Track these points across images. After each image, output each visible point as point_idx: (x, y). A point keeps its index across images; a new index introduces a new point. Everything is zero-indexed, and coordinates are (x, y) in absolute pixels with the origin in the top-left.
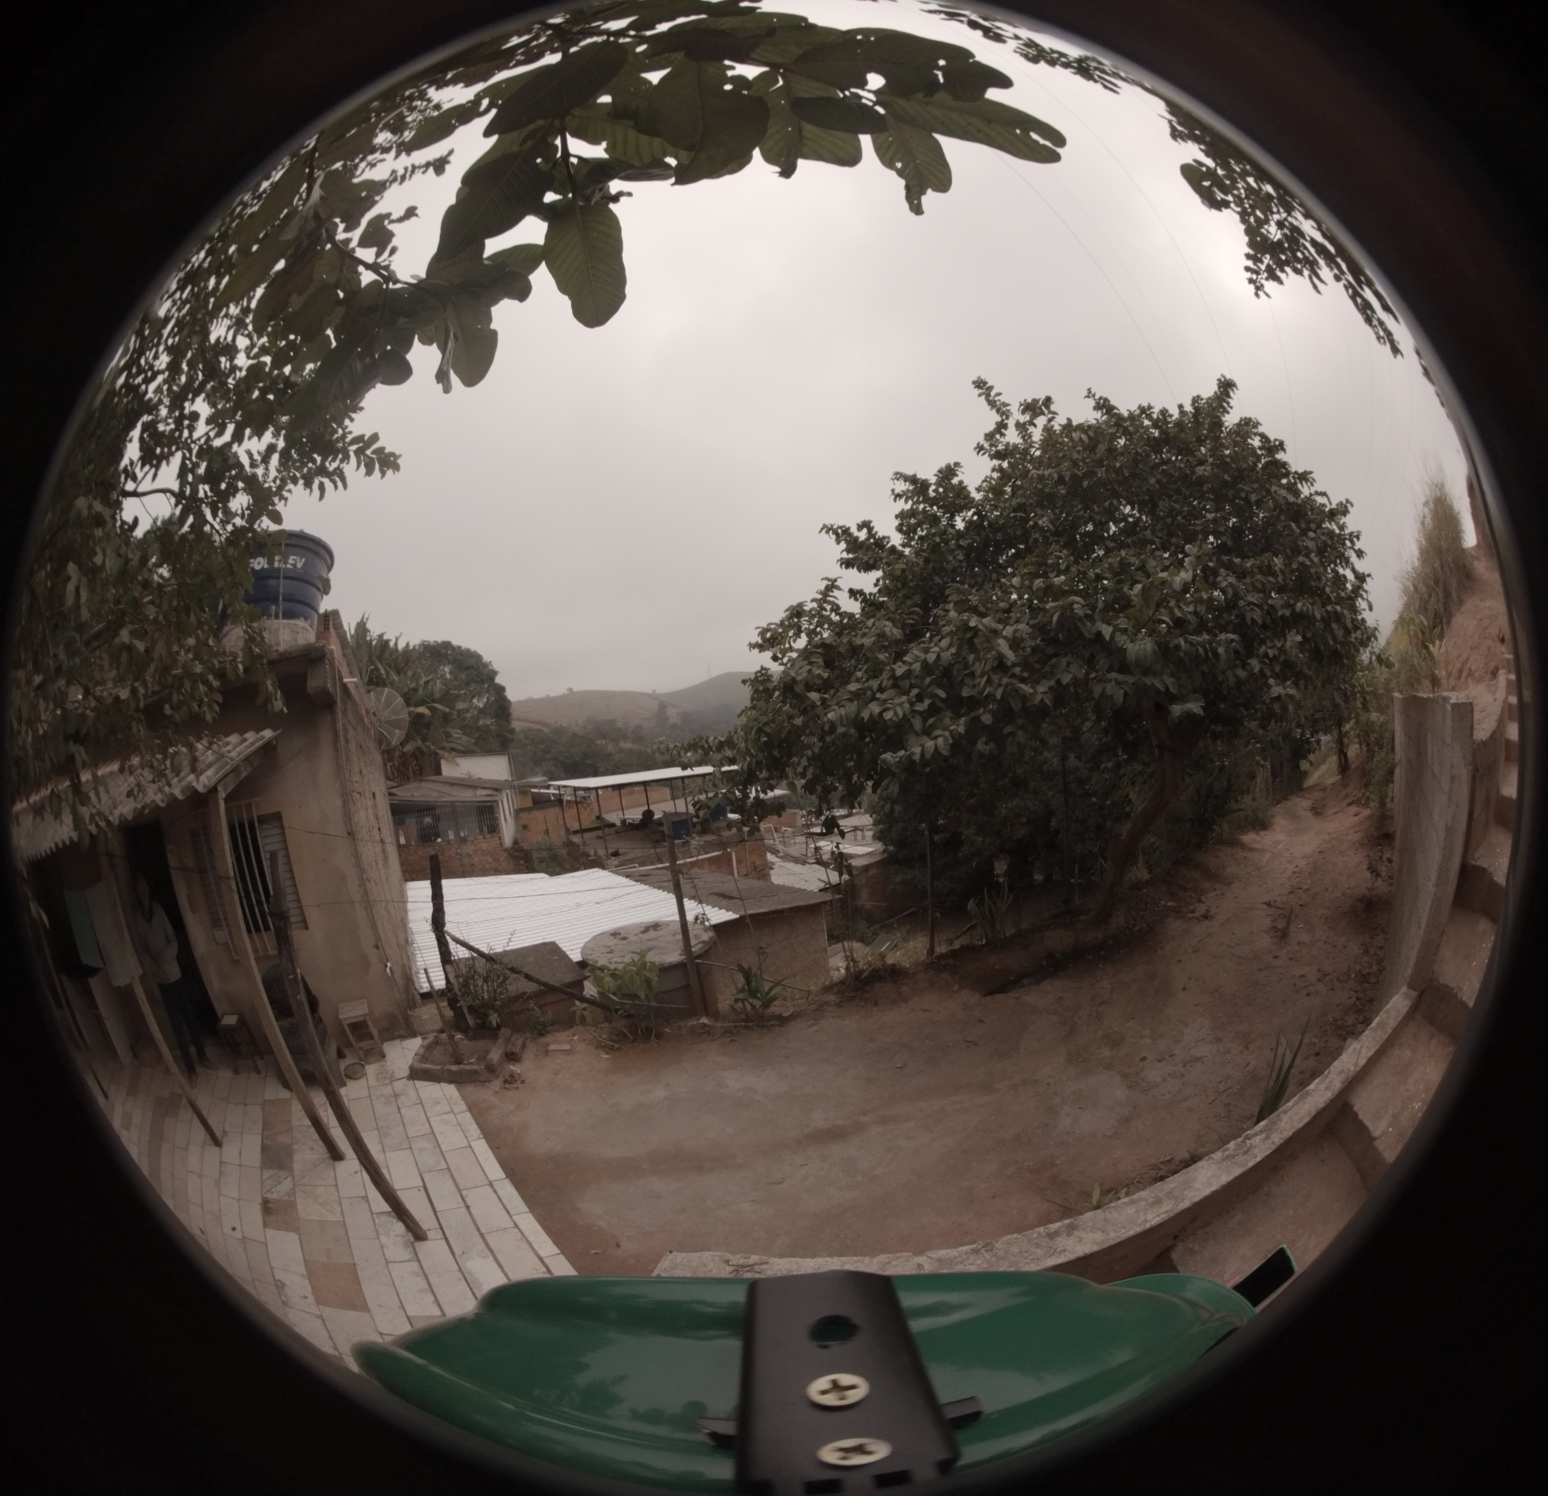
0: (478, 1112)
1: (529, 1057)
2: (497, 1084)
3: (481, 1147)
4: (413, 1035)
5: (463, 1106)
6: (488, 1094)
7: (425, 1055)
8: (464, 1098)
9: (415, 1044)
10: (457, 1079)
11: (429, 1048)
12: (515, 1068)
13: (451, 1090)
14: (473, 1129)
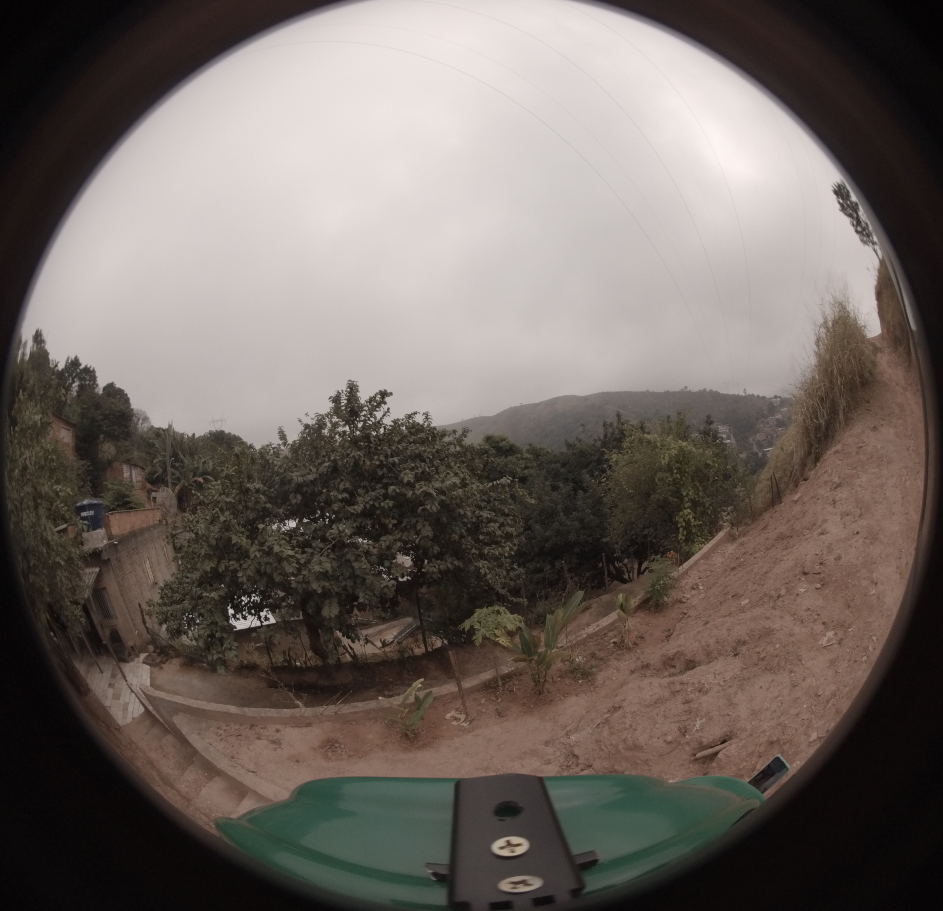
0: (151, 673)
1: (167, 663)
2: (158, 668)
3: (149, 680)
4: (146, 652)
5: (149, 671)
6: (155, 670)
7: (146, 658)
8: (151, 670)
9: (146, 654)
10: (151, 665)
11: (148, 656)
12: (163, 665)
13: (147, 667)
14: (149, 676)
